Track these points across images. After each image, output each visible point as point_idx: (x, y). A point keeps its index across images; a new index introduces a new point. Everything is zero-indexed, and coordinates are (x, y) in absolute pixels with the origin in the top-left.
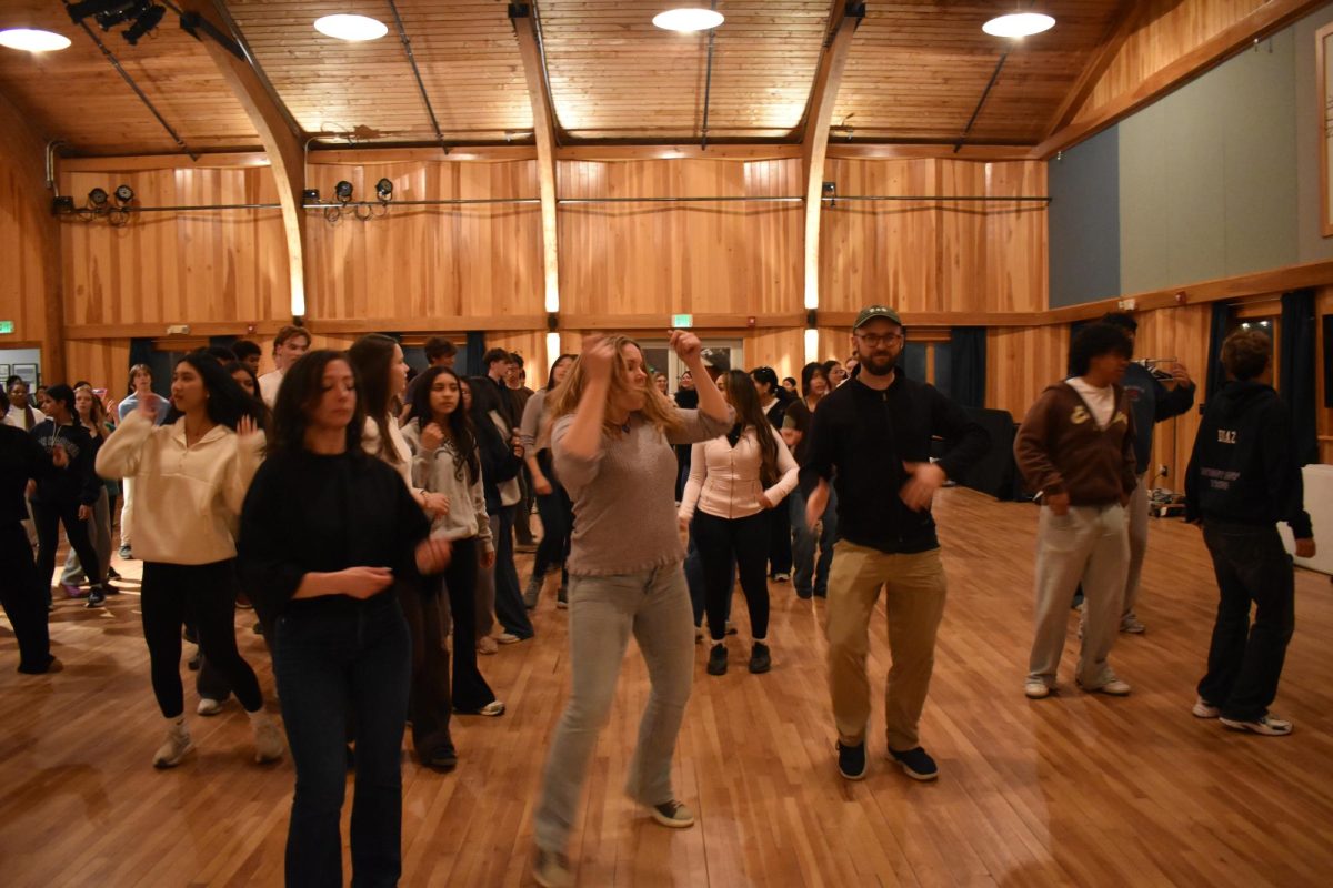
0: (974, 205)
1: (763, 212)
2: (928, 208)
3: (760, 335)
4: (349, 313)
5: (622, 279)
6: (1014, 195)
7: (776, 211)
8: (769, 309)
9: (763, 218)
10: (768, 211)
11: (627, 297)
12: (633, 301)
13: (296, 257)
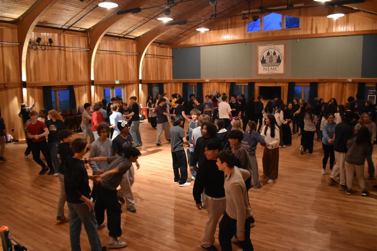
0: (161, 57)
1: (129, 56)
2: (155, 57)
3: (129, 85)
4: (35, 80)
5: (103, 71)
6: (166, 55)
7: (131, 56)
8: (131, 79)
9: (129, 57)
10: (130, 56)
11: (104, 76)
12: (105, 77)
13: (24, 62)
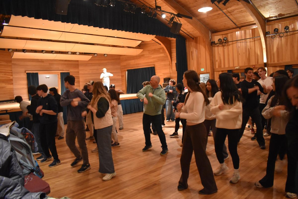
4: (278, 61)
13: (264, 49)
